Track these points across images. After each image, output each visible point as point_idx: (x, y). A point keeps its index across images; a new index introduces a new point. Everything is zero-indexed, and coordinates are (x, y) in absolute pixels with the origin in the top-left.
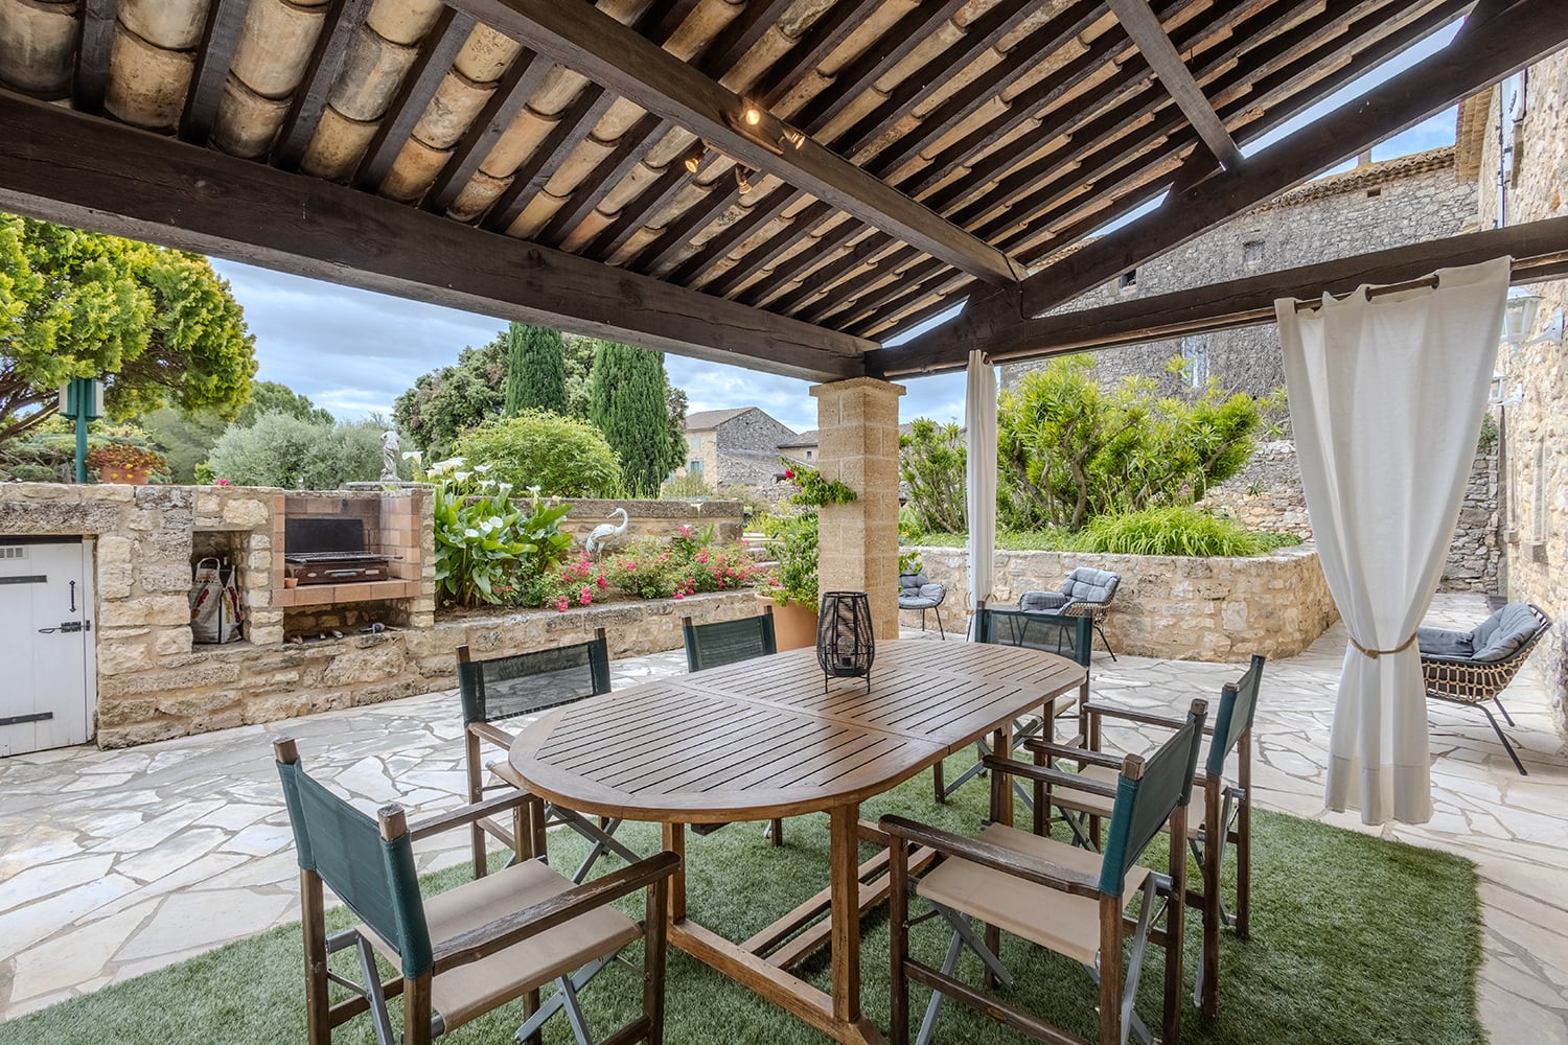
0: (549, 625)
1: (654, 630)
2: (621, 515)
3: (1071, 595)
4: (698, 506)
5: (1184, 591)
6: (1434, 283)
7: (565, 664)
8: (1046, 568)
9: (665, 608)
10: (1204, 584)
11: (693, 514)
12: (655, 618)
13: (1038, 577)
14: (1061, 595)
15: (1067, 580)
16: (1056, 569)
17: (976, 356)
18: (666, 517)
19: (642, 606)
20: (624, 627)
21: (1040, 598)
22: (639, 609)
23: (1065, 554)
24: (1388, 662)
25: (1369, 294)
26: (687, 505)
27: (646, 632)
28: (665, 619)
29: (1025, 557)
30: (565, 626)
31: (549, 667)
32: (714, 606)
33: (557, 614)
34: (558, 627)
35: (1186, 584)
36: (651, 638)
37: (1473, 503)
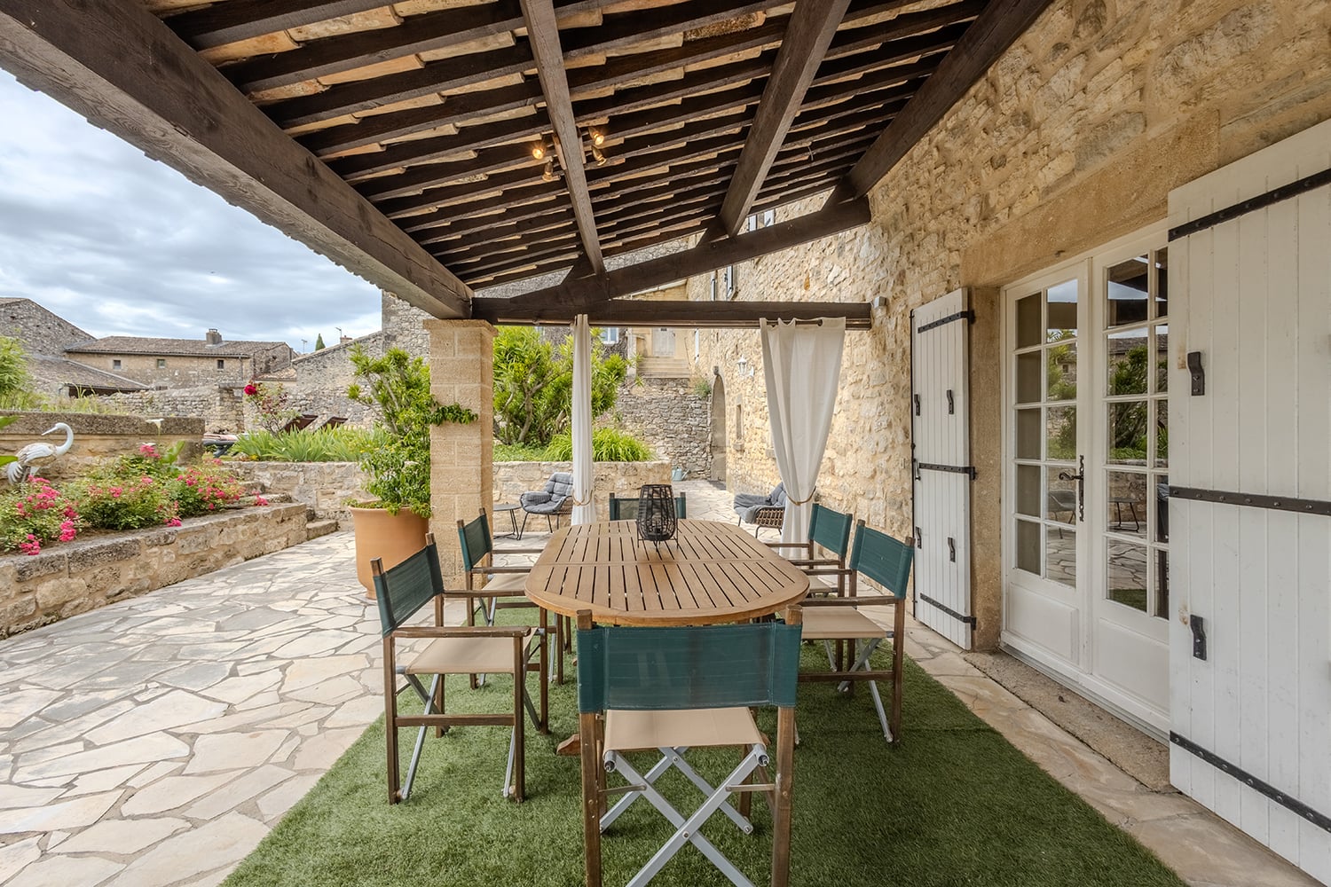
0: (21, 572)
1: (154, 562)
2: (63, 433)
3: (552, 493)
4: (158, 422)
5: (622, 485)
6: (820, 323)
7: (44, 619)
8: (529, 474)
9: (166, 537)
10: (633, 479)
11: (150, 430)
12: (155, 549)
13: (523, 481)
14: (546, 493)
15: (549, 482)
16: (538, 474)
17: (582, 318)
18: (114, 434)
19: (138, 538)
20: (118, 565)
21: (535, 496)
22: (136, 542)
23: (544, 463)
24: (803, 506)
25: (797, 323)
26: (140, 420)
27: (146, 567)
28: (166, 550)
29: (512, 467)
30: (44, 571)
31: (23, 626)
32: (217, 530)
33: (31, 558)
34: (35, 574)
35: (623, 480)
36: (150, 573)
37: (701, 428)
